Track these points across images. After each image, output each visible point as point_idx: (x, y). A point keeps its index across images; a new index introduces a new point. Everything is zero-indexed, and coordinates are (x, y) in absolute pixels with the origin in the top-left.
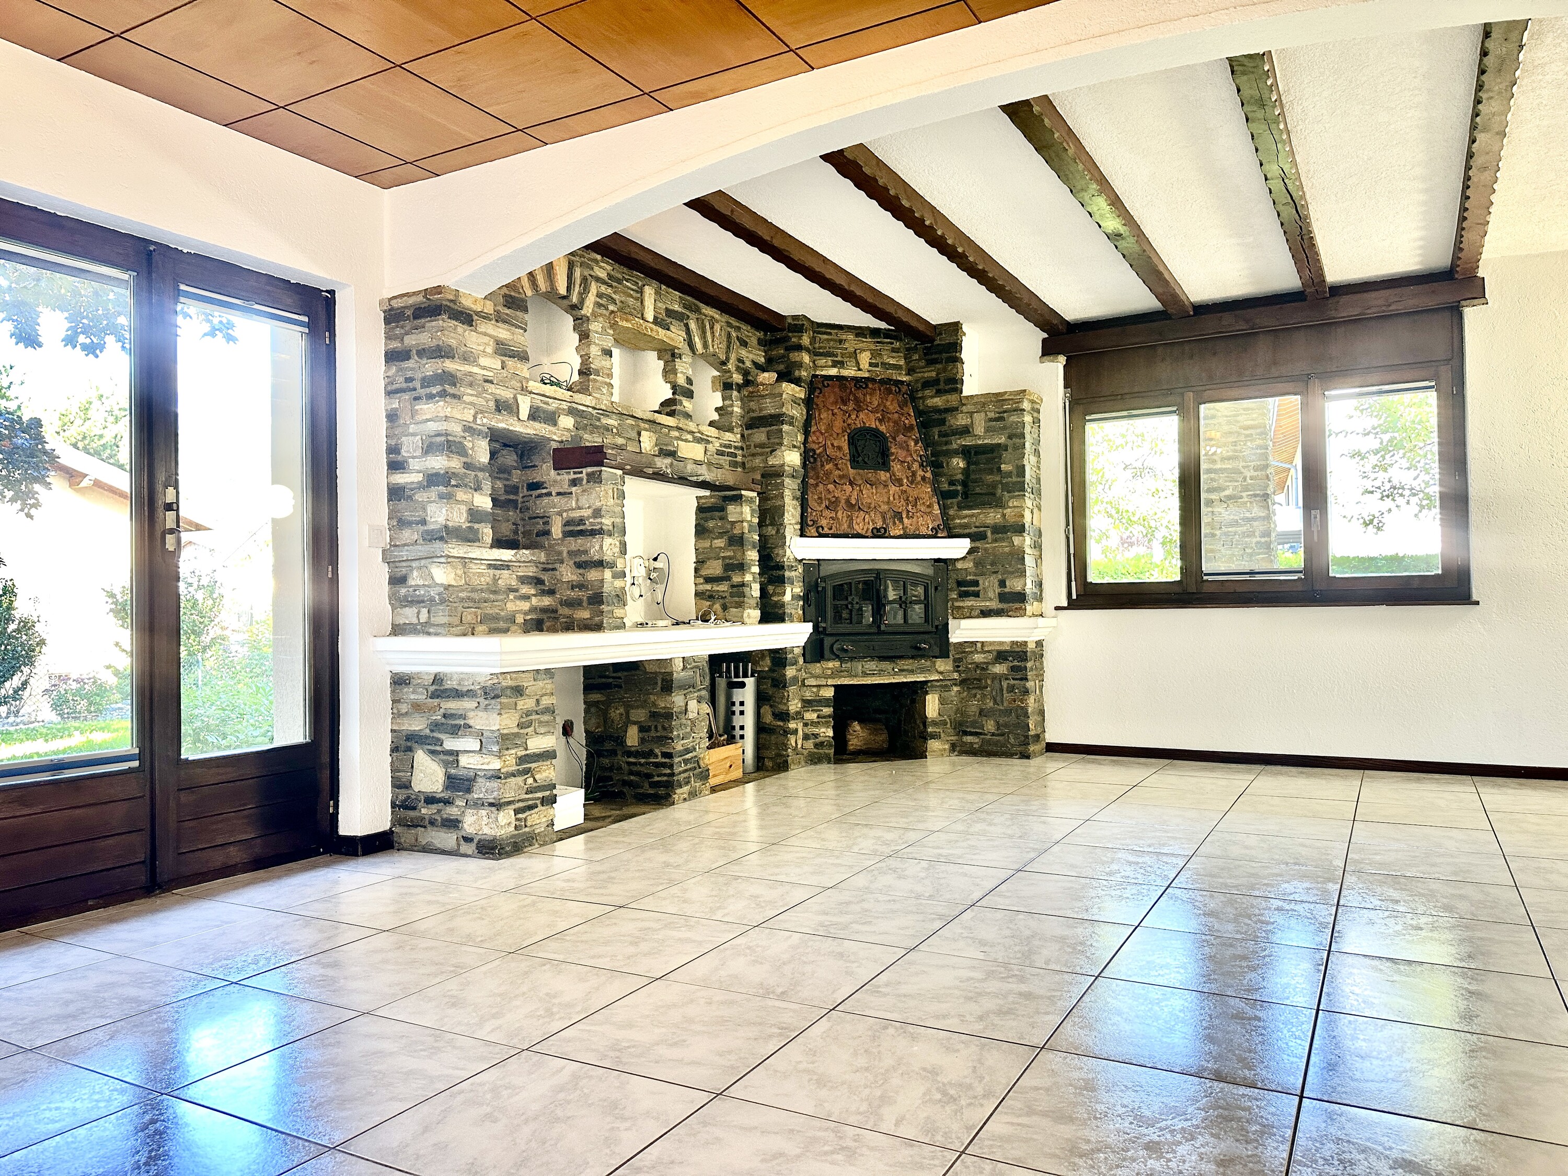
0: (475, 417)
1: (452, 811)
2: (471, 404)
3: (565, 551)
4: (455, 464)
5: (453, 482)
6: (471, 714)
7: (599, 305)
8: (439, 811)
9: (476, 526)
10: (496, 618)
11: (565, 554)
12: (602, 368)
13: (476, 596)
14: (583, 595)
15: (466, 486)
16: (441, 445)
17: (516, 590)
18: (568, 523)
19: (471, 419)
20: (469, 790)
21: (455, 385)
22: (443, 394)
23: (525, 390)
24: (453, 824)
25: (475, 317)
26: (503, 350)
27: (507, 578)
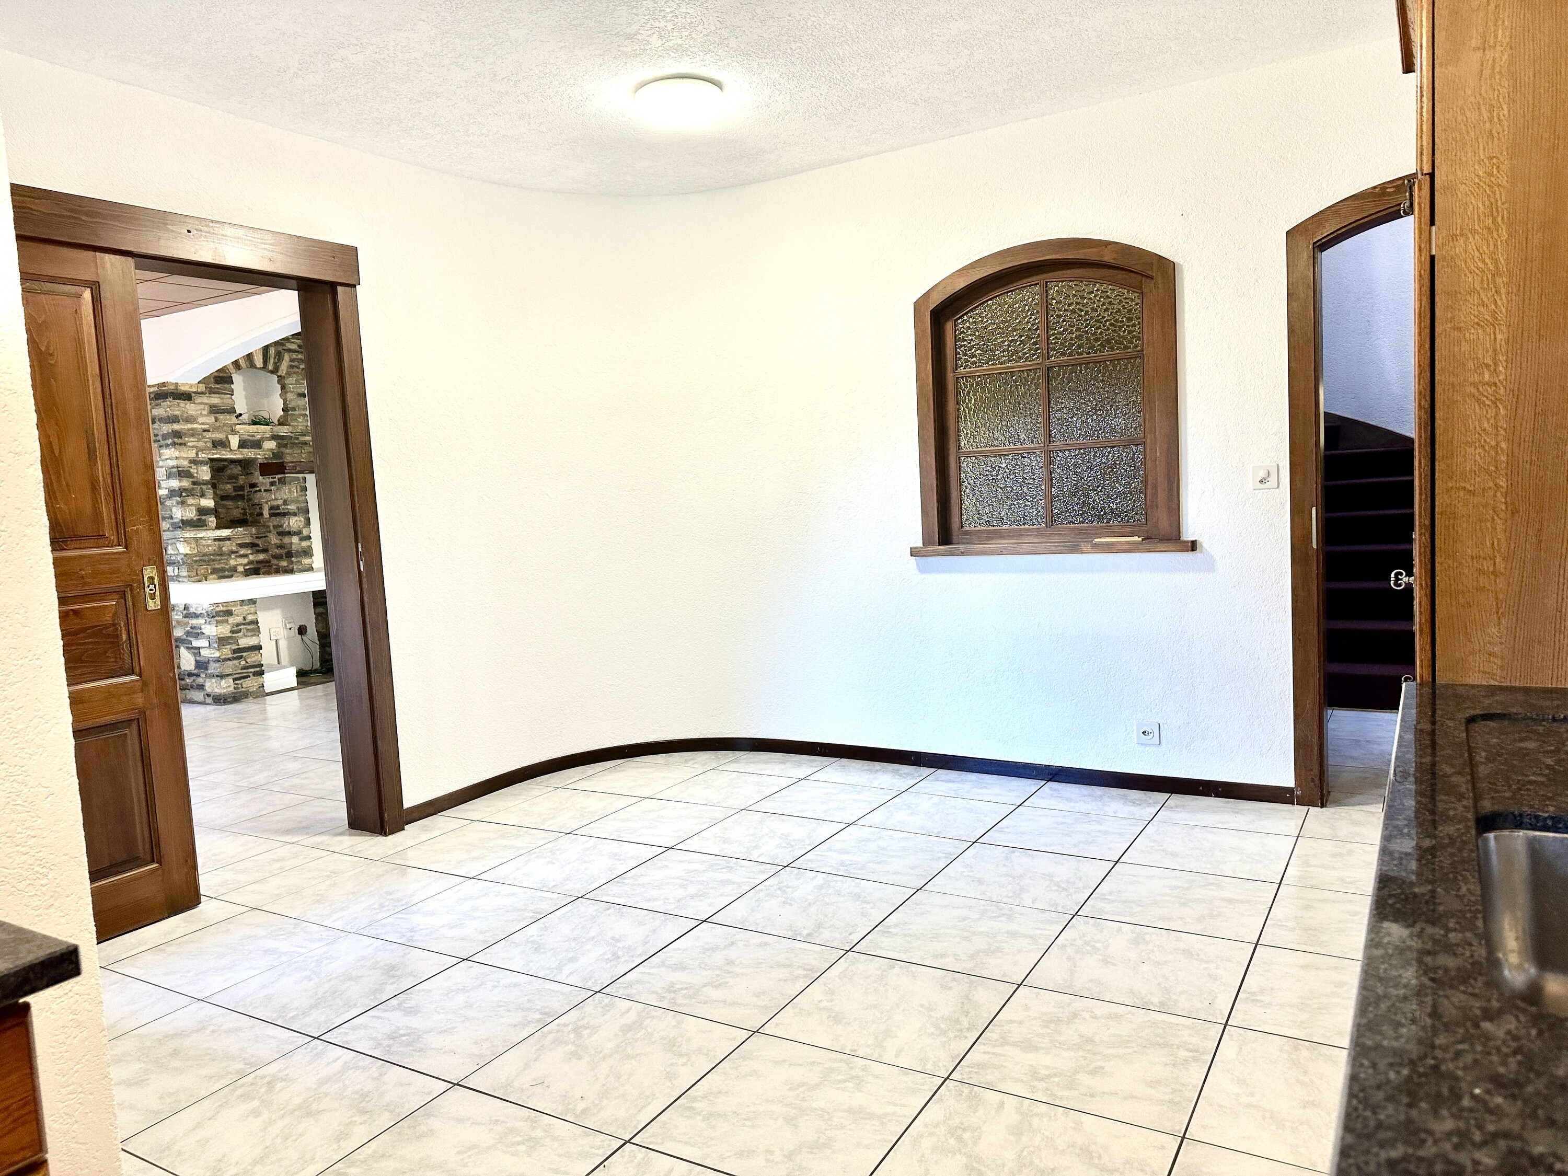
0: (197, 454)
1: (200, 680)
2: (193, 447)
3: (271, 524)
4: (186, 483)
5: (184, 494)
6: (203, 627)
7: (292, 367)
8: (194, 680)
9: (204, 517)
10: (223, 570)
11: (271, 528)
12: (298, 406)
13: (206, 558)
14: (283, 552)
15: (193, 495)
16: (175, 473)
17: (237, 552)
18: (271, 508)
19: (195, 455)
20: (206, 669)
21: (181, 438)
22: (174, 444)
23: (234, 432)
24: (201, 687)
25: (193, 395)
26: (215, 410)
27: (227, 546)
